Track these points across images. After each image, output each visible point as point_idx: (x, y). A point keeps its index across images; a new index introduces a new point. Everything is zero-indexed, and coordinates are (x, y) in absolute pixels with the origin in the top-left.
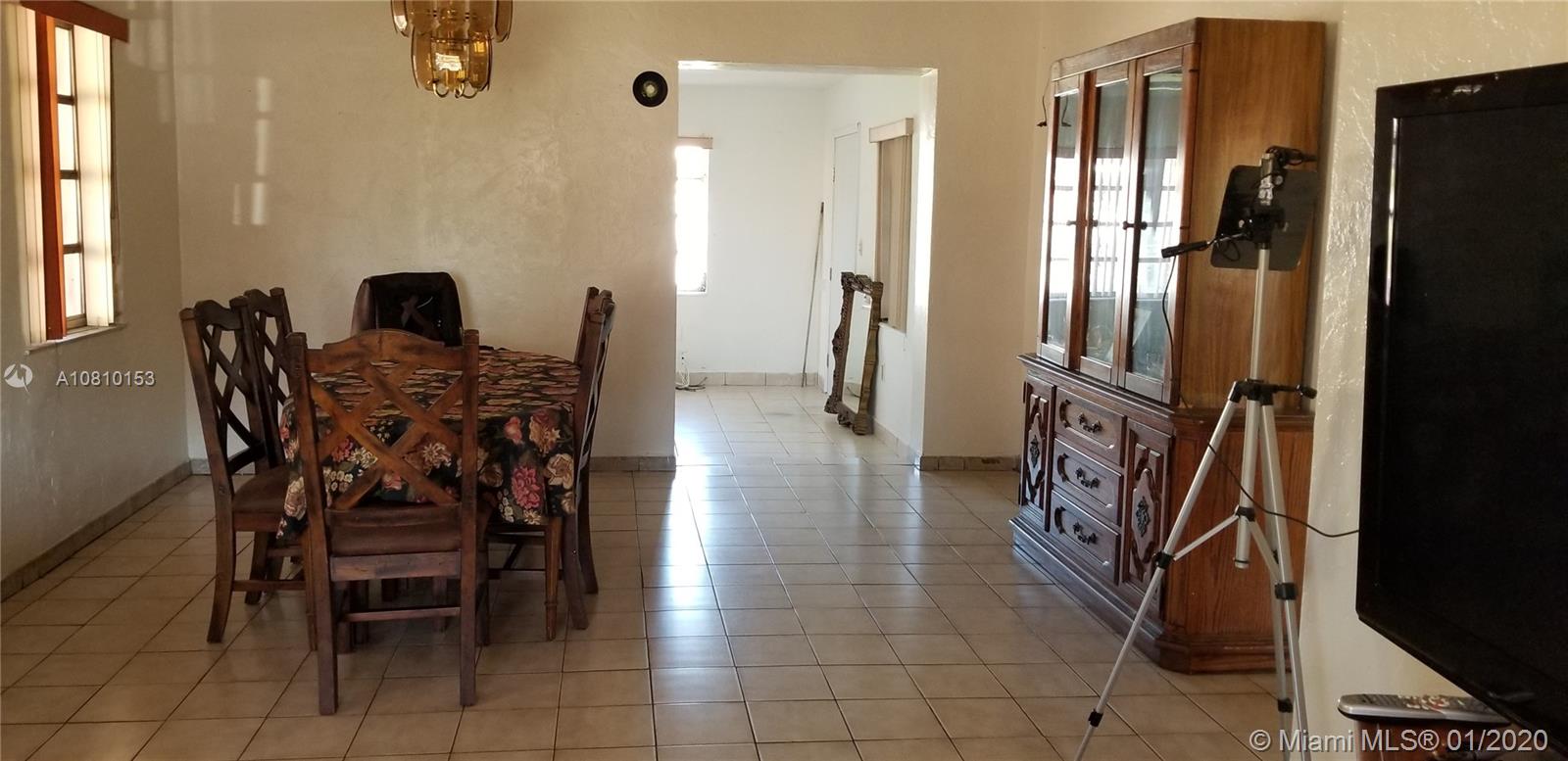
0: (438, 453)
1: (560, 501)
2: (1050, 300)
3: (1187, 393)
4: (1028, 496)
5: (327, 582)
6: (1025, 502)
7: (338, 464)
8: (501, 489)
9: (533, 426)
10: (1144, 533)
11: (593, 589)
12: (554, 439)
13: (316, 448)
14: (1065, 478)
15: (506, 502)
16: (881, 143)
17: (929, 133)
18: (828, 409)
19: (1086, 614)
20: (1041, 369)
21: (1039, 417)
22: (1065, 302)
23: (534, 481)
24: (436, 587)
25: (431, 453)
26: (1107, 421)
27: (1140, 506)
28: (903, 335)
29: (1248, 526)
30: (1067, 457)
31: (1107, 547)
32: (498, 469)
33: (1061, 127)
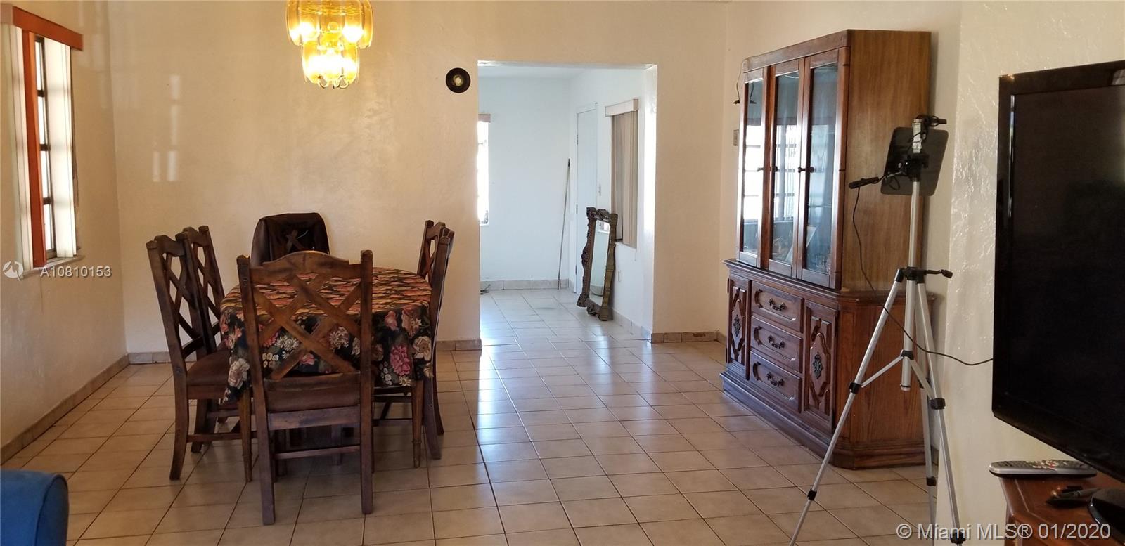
0: (340, 337)
1: (423, 369)
2: (745, 224)
3: (846, 280)
4: (733, 356)
5: (266, 431)
6: (730, 360)
7: (268, 348)
8: (382, 362)
9: (404, 317)
10: (819, 376)
11: (441, 431)
12: (417, 326)
13: (258, 336)
14: (760, 343)
15: (386, 371)
16: (613, 116)
17: (652, 110)
18: (580, 304)
19: (780, 435)
20: (738, 269)
21: (740, 302)
22: (757, 225)
23: (406, 355)
24: (333, 434)
25: (334, 339)
26: (790, 302)
27: (816, 358)
28: (634, 250)
29: (909, 362)
30: (761, 328)
31: (792, 387)
32: (379, 348)
33: (749, 104)
